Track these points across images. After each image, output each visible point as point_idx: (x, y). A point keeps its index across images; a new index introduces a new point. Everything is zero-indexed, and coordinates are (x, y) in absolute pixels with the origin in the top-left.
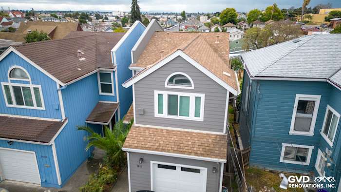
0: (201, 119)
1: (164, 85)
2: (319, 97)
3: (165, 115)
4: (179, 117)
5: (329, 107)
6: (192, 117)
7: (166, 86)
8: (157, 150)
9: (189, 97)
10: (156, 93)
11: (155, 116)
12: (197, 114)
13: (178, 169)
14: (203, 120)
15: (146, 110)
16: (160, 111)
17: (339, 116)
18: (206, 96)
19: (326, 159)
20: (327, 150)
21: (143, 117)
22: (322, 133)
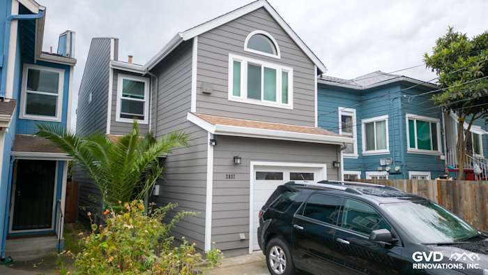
0: (290, 105)
1: (243, 48)
2: (354, 110)
3: (243, 97)
4: (263, 102)
5: (364, 120)
6: (278, 103)
7: (246, 49)
9: (275, 70)
10: (232, 57)
11: (229, 99)
12: (285, 100)
14: (292, 109)
15: (216, 87)
16: (237, 93)
17: (385, 117)
18: (294, 71)
19: (388, 168)
20: (382, 163)
21: (211, 99)
22: (365, 152)
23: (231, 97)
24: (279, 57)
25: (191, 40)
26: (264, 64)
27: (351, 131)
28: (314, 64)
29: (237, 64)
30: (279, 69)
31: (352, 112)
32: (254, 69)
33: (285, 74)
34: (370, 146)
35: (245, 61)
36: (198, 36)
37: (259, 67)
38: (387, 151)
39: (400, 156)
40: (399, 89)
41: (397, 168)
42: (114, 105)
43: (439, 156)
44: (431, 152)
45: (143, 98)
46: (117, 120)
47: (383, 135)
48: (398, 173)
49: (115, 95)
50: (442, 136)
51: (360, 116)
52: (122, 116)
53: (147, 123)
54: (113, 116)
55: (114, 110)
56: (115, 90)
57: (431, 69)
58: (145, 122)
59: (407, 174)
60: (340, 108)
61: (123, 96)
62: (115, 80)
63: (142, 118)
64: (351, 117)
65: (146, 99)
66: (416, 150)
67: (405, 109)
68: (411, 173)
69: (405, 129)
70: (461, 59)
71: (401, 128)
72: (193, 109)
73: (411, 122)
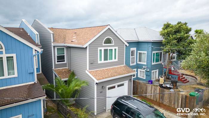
0: (117, 60)
1: (102, 44)
2: (136, 48)
3: (103, 61)
4: (109, 61)
5: (139, 52)
6: (113, 60)
8: (112, 77)
10: (99, 49)
11: (99, 63)
12: (115, 58)
13: (116, 87)
14: (117, 61)
15: (94, 60)
16: (101, 60)
17: (146, 52)
18: (118, 48)
19: (145, 70)
20: (144, 67)
21: (93, 65)
22: (138, 62)
23: (99, 62)
24: (113, 44)
25: (86, 47)
26: (109, 48)
27: (134, 55)
28: (124, 44)
29: (101, 50)
30: (113, 48)
31: (135, 49)
32: (106, 51)
33: (115, 49)
34: (140, 61)
35: (103, 49)
36: (89, 45)
37: (107, 50)
38: (145, 64)
39: (149, 66)
40: (151, 44)
41: (148, 70)
42: (55, 58)
43: (161, 63)
44: (159, 63)
45: (64, 54)
46: (56, 63)
47: (144, 57)
48: (148, 71)
49: (54, 55)
50: (163, 56)
51: (137, 50)
52: (58, 62)
53: (66, 62)
54: (55, 62)
55: (55, 60)
56: (54, 53)
57: (162, 36)
58: (65, 62)
59: (151, 72)
60: (131, 49)
61: (58, 54)
62: (54, 49)
63: (64, 61)
64: (134, 51)
65: (65, 55)
66: (155, 63)
67: (152, 50)
68: (152, 71)
69: (152, 57)
70: (171, 36)
71: (151, 57)
72: (88, 69)
73: (154, 54)
